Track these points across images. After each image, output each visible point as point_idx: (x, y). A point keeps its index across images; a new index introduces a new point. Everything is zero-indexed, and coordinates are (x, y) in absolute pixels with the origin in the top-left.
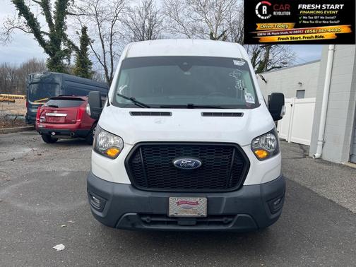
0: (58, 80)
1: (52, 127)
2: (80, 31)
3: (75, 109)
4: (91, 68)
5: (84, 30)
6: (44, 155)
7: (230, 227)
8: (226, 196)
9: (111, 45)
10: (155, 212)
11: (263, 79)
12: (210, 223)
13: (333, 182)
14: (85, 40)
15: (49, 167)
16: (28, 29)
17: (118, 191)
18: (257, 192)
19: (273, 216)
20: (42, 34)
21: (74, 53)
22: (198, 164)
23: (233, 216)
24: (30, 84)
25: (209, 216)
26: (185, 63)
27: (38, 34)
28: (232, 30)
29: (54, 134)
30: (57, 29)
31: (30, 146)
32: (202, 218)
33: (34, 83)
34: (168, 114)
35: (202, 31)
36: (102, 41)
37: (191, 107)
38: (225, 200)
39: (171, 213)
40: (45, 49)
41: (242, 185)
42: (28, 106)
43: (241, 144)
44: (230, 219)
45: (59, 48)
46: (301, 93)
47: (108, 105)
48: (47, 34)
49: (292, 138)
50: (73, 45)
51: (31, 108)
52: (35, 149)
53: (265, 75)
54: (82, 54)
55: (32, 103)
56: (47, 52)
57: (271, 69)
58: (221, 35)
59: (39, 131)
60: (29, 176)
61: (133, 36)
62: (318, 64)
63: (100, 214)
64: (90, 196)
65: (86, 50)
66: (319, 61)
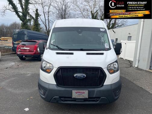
0: (26, 32)
1: (23, 54)
2: (35, 11)
3: (33, 46)
4: (40, 27)
5: (37, 10)
6: (20, 66)
7: (98, 102)
8: (96, 90)
9: (48, 16)
10: (67, 96)
11: (114, 31)
12: (89, 101)
13: (142, 79)
14: (37, 15)
15: (22, 72)
16: (13, 10)
17: (51, 87)
18: (109, 88)
19: (116, 97)
20: (19, 12)
21: (32, 20)
22: (85, 76)
23: (99, 98)
24: (14, 34)
25: (89, 98)
26: (80, 30)
27: (17, 12)
28: (101, 10)
29: (24, 56)
30: (25, 10)
31: (14, 62)
32: (86, 99)
33: (15, 34)
34: (72, 54)
35: (87, 10)
36: (45, 15)
37: (82, 50)
38: (96, 91)
39: (73, 97)
40: (20, 18)
41: (103, 85)
42: (13, 44)
43: (103, 67)
44: (98, 99)
45: (26, 18)
46: (129, 38)
47: (47, 49)
48: (21, 12)
49: (126, 57)
50: (32, 17)
51: (15, 45)
52: (16, 63)
53: (114, 30)
54: (36, 20)
55: (15, 43)
56: (21, 20)
57: (117, 27)
58: (96, 12)
59: (18, 55)
60: (14, 76)
61: (58, 12)
62: (137, 25)
63: (43, 96)
64: (39, 89)
65: (38, 19)
66: (137, 24)
